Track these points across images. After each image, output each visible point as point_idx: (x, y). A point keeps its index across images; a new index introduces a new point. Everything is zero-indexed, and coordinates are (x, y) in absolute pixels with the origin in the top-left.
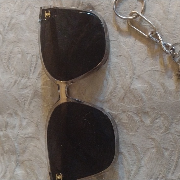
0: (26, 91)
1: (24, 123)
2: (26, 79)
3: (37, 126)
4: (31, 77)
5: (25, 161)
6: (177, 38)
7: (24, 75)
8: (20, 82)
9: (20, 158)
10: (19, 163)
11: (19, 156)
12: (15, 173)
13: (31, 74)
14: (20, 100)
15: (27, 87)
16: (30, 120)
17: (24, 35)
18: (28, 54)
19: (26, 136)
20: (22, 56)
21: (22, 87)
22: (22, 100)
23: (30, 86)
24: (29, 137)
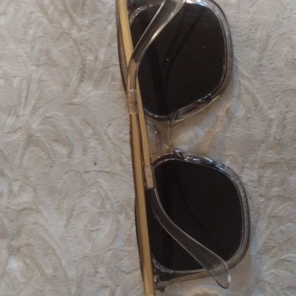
0: (15, 137)
1: (16, 188)
2: (15, 118)
3: (35, 191)
4: (21, 113)
5: (21, 247)
7: (10, 111)
8: (4, 123)
9: (14, 243)
10: (14, 251)
11: (12, 240)
12: (8, 267)
13: (21, 109)
14: (7, 152)
15: (16, 131)
16: (23, 182)
17: (7, 48)
18: (14, 77)
19: (20, 208)
20: (6, 81)
21: (9, 131)
22: (10, 152)
23: (20, 128)
24: (24, 209)
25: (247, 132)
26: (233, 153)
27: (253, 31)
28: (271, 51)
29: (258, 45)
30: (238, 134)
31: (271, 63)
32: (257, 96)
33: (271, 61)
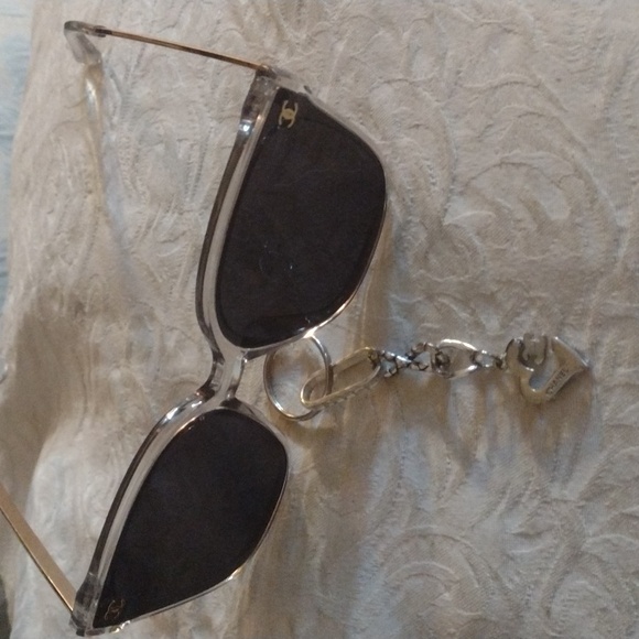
0: (175, 249)
1: (171, 344)
2: (176, 215)
4: (186, 208)
6: (577, 57)
7: (170, 202)
8: (159, 224)
13: (188, 199)
14: (161, 276)
15: (177, 239)
16: (183, 333)
17: (174, 87)
18: (180, 141)
19: (177, 379)
20: (167, 148)
21: (165, 238)
22: (165, 277)
23: (184, 233)
24: (183, 383)
25: (572, 254)
26: (544, 295)
27: (598, 50)
28: (631, 90)
29: (605, 78)
30: (555, 256)
31: (629, 116)
32: (597, 181)
33: (628, 112)
